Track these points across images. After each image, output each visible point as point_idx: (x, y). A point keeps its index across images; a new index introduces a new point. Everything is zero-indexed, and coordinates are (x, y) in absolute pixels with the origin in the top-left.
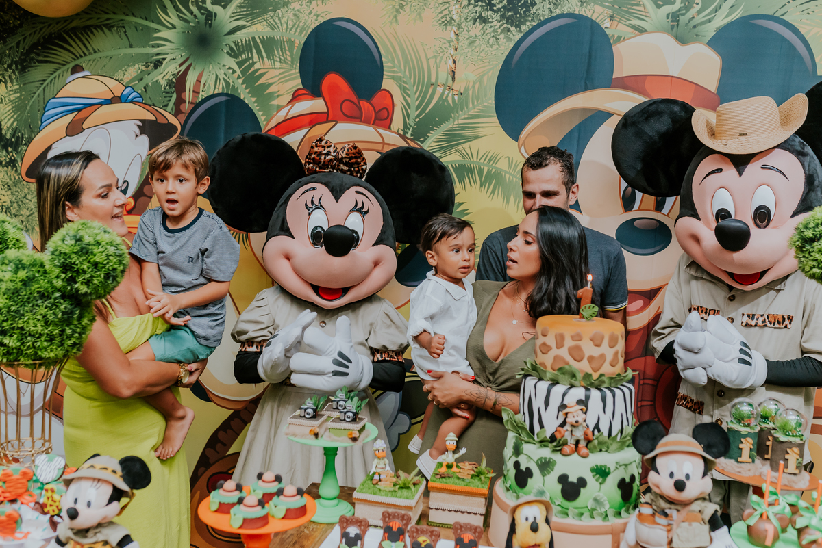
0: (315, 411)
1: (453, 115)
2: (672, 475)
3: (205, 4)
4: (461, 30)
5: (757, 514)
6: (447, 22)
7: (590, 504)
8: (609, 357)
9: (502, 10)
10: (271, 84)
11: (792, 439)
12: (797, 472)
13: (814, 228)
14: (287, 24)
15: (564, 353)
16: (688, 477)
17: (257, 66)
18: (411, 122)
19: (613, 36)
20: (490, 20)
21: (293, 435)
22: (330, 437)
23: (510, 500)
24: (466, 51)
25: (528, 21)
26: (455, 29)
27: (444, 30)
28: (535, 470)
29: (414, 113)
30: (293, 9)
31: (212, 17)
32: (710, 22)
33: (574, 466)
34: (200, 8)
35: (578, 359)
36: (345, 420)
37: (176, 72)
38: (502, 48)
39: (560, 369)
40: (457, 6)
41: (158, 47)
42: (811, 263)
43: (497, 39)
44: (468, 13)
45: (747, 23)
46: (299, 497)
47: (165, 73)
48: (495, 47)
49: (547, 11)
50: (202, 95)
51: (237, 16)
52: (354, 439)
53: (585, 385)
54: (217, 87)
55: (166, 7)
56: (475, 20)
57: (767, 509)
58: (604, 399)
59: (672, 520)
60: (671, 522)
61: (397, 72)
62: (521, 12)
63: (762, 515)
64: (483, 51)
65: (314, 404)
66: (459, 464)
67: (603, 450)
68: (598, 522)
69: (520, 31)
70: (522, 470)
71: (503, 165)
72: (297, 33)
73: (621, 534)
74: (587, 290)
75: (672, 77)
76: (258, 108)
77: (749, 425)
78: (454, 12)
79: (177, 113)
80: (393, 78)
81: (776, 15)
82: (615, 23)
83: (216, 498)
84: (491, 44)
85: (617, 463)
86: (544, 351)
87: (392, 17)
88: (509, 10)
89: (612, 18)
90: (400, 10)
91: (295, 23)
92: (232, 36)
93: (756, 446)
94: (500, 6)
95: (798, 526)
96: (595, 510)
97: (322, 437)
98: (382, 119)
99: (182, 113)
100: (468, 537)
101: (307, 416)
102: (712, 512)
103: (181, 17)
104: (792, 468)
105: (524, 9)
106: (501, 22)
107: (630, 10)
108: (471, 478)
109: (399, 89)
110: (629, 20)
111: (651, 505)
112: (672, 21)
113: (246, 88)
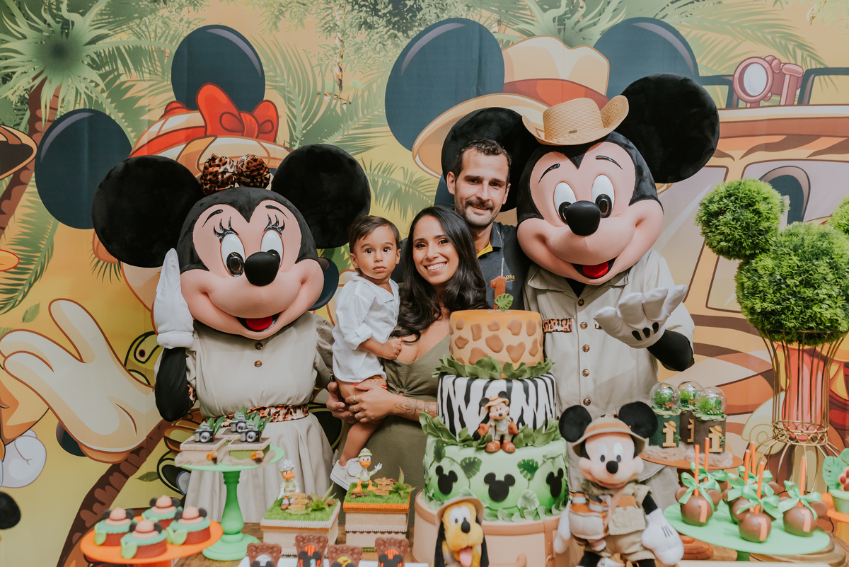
0: (212, 434)
1: (342, 126)
2: (603, 458)
3: (61, 11)
4: (346, 36)
5: (689, 491)
6: (330, 29)
7: (520, 503)
8: (528, 346)
9: (388, 15)
10: (140, 98)
11: (713, 417)
12: (721, 450)
13: (718, 201)
14: (155, 32)
15: (481, 345)
16: (619, 458)
17: (123, 78)
18: (298, 134)
19: (502, 40)
20: (376, 26)
21: (188, 462)
22: (231, 461)
23: (433, 509)
24: (353, 58)
25: (415, 26)
26: (339, 35)
27: (328, 37)
28: (460, 473)
29: (300, 125)
30: (162, 16)
31: (69, 25)
32: (595, 25)
33: (500, 463)
34: (54, 16)
35: (497, 349)
36: (246, 441)
37: (29, 87)
38: (390, 54)
39: (479, 363)
40: (341, 12)
41: (6, 59)
42: (718, 237)
43: (384, 45)
44: (352, 18)
45: (630, 27)
46: (201, 518)
47: (15, 88)
48: (382, 54)
49: (434, 16)
50: (61, 111)
51: (97, 24)
52: (259, 461)
53: (507, 377)
54: (78, 102)
55: (13, 15)
56: (361, 26)
57: (698, 485)
58: (526, 390)
59: (607, 506)
60: (605, 509)
61: (280, 82)
62: (408, 17)
63: (693, 494)
64: (370, 57)
65: (211, 426)
66: (375, 481)
67: (529, 444)
68: (529, 521)
69: (408, 37)
70: (445, 475)
71: (398, 176)
72: (167, 42)
73: (554, 532)
74: (500, 279)
75: (562, 80)
76: (126, 124)
77: (670, 409)
78: (338, 18)
79: (32, 132)
80: (275, 88)
81: (657, 18)
82: (503, 27)
83: (102, 529)
84: (378, 50)
85: (544, 456)
86: (460, 346)
87: (271, 24)
88: (395, 16)
89: (499, 22)
90: (280, 16)
91: (165, 32)
92: (93, 46)
93: (678, 429)
94: (386, 11)
95: (729, 500)
96: (525, 508)
97: (221, 462)
98: (267, 131)
99: (39, 132)
100: (392, 553)
101: (203, 440)
102: (646, 494)
103: (33, 26)
104: (716, 448)
105: (411, 14)
106: (388, 28)
107: (517, 14)
108: (390, 494)
109: (283, 100)
110: (517, 24)
111: (583, 493)
112: (558, 25)
113: (111, 103)
